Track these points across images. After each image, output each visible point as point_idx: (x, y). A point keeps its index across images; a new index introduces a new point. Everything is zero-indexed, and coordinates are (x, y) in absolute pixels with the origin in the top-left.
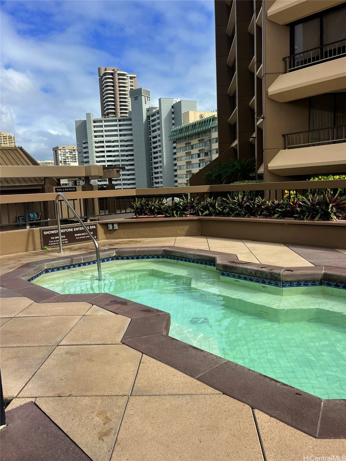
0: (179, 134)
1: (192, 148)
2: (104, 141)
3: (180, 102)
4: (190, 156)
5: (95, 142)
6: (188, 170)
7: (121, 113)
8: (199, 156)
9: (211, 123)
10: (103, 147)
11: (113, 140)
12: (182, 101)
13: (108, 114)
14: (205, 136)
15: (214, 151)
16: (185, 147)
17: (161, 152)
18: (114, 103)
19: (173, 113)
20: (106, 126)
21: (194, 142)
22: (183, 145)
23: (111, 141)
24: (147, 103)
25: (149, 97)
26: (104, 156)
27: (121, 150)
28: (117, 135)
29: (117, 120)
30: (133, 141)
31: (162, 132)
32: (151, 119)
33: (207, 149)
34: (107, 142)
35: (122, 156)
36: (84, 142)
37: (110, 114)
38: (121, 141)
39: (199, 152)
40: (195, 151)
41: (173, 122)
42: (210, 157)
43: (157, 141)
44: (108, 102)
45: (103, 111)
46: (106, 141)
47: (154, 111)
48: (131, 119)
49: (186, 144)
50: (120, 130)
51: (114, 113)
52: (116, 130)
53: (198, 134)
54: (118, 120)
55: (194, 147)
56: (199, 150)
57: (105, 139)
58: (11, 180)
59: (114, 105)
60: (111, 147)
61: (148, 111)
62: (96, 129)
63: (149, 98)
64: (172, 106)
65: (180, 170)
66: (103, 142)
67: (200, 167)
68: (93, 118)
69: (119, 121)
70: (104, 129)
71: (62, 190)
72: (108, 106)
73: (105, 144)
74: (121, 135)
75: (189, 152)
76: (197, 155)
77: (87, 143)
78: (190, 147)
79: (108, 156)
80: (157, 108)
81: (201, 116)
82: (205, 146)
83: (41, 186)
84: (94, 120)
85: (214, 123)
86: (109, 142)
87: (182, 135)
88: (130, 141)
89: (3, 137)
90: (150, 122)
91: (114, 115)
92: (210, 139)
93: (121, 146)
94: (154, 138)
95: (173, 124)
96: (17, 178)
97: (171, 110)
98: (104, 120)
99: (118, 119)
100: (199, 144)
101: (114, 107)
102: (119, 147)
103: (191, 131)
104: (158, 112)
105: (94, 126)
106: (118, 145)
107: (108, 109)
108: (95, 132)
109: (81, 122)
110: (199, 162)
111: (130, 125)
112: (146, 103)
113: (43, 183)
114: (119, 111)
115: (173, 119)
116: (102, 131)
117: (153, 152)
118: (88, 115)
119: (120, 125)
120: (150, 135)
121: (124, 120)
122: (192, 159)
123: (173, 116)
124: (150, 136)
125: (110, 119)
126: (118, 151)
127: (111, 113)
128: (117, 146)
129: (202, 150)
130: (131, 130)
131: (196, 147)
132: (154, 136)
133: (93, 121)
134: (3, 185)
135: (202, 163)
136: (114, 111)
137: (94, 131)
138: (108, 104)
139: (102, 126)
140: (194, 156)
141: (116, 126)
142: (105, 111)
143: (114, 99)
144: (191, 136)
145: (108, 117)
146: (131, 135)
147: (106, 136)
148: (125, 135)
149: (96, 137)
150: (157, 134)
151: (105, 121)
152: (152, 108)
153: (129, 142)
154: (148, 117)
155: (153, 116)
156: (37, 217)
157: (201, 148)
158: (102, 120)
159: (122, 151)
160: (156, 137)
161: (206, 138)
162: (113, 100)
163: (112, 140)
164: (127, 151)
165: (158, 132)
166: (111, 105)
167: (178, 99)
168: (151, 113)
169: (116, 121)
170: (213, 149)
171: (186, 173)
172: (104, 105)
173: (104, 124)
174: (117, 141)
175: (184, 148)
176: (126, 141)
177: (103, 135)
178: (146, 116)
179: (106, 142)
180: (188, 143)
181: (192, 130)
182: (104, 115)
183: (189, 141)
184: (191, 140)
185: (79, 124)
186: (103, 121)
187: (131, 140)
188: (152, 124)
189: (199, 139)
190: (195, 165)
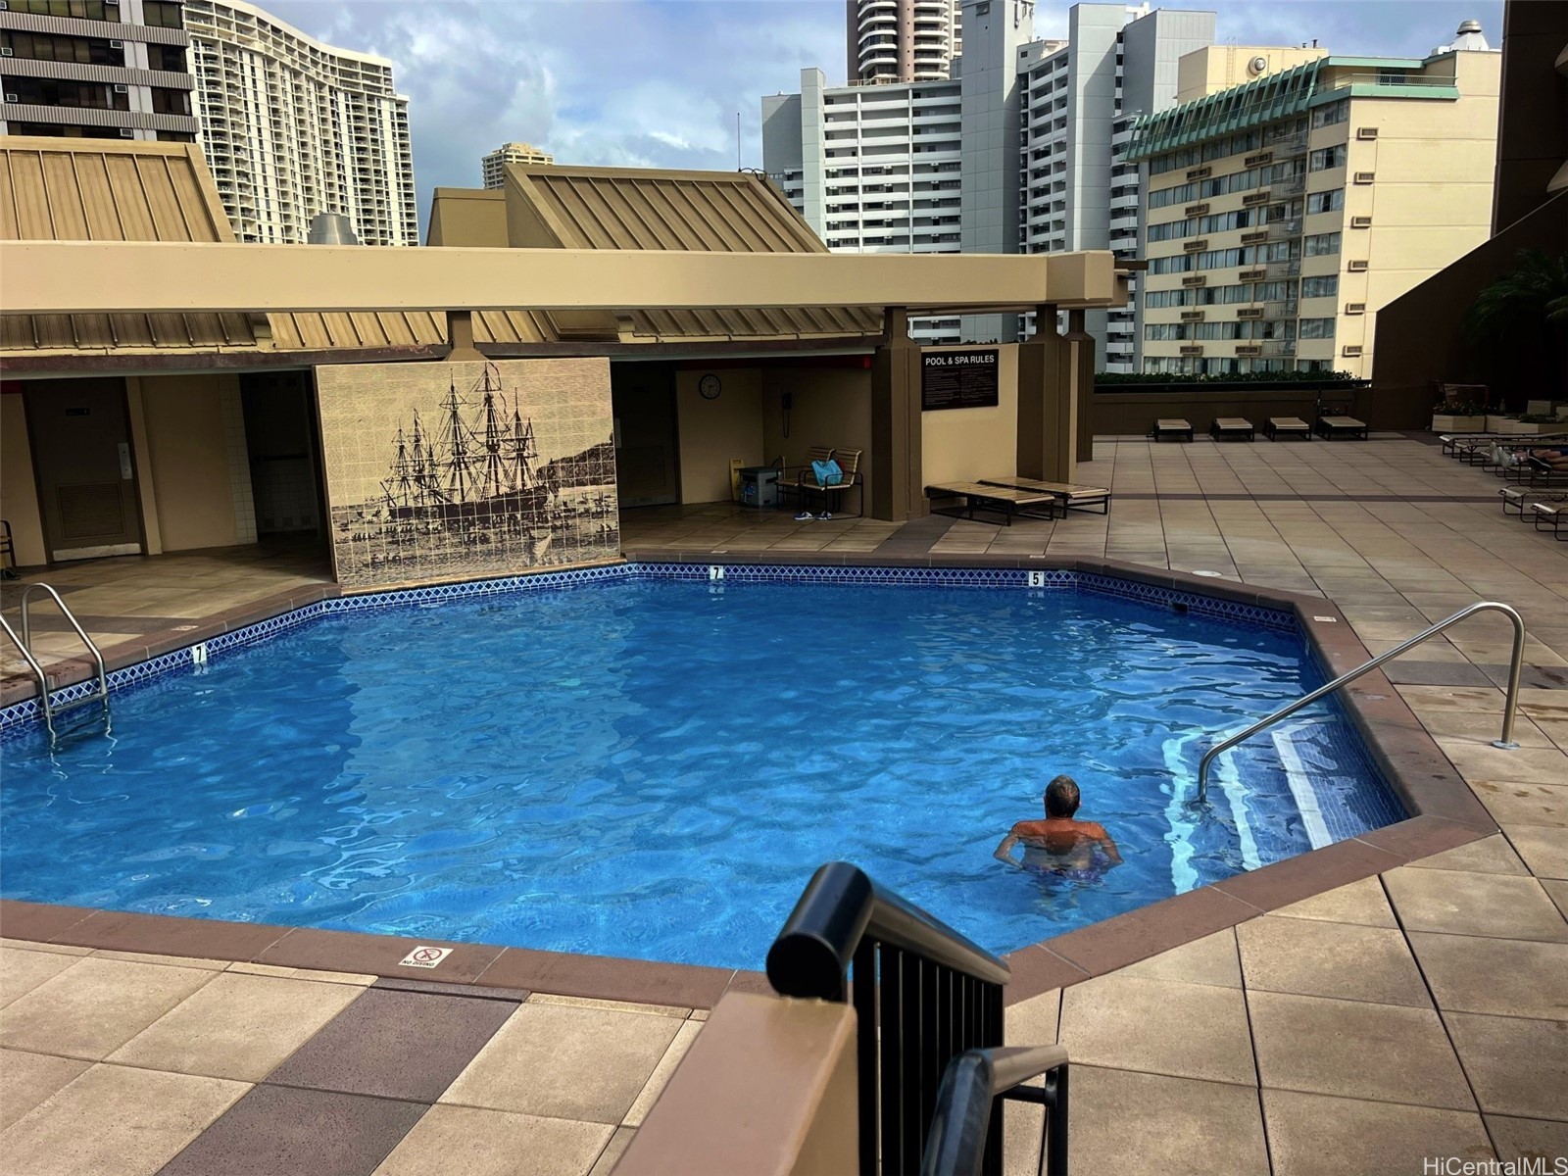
0: (1164, 139)
1: (1216, 190)
2: (857, 170)
3: (1151, 19)
4: (1205, 223)
5: (827, 171)
6: (1190, 274)
7: (918, 67)
8: (1242, 220)
9: (1311, 90)
10: (853, 190)
11: (889, 166)
12: (1158, 13)
13: (871, 72)
14: (1274, 143)
15: (1312, 199)
16: (1187, 185)
17: (1063, 209)
18: (893, 32)
19: (1120, 60)
20: (866, 115)
21: (1227, 166)
22: (1177, 177)
23: (881, 168)
24: (1020, 24)
25: (1031, 4)
26: (854, 224)
27: (914, 201)
28: (904, 148)
29: (907, 91)
30: (959, 169)
31: (1072, 134)
32: (1034, 84)
33: (1279, 192)
34: (867, 171)
35: (918, 221)
36: (788, 171)
37: (880, 72)
38: (918, 168)
39: (1243, 207)
40: (1228, 203)
41: (1119, 93)
42: (1292, 225)
43: (1049, 166)
44: (872, 27)
45: (854, 61)
46: (863, 169)
47: (1046, 54)
48: (960, 87)
49: (1189, 175)
50: (917, 130)
51: (894, 68)
52: (903, 130)
53: (1245, 137)
54: (911, 92)
55: (1225, 186)
56: (1245, 199)
57: (861, 161)
58: (760, 317)
59: (895, 39)
60: (882, 191)
61: (1024, 55)
62: (832, 126)
63: (1029, 8)
64: (1118, 34)
65: (1156, 273)
66: (853, 172)
67: (1241, 262)
68: (823, 88)
69: (916, 95)
70: (862, 124)
71: (946, 360)
72: (872, 43)
73: (862, 180)
74: (917, 148)
75: (1200, 208)
76: (1234, 218)
77: (799, 175)
78: (1207, 187)
79: (869, 223)
80: (1056, 42)
81: (1254, 67)
82: (1273, 183)
83: (869, 346)
84: (827, 94)
85: (1321, 88)
86: (876, 171)
87: (1179, 140)
88: (950, 170)
89: (517, 157)
90: (1026, 95)
91: (894, 76)
92: (1301, 152)
93: (918, 186)
94: (1038, 155)
95: (1118, 104)
96: (781, 310)
97: (1114, 47)
98: (863, 95)
99: (913, 90)
100: (1246, 176)
101: (893, 46)
102: (908, 190)
103: (1220, 122)
104: (1063, 59)
105: (827, 117)
106: (908, 184)
107: (872, 54)
108: (829, 135)
109: (782, 103)
110: (1241, 245)
111: (955, 109)
112: (1016, 26)
113: (881, 333)
114: (910, 60)
115: (1119, 82)
116: (853, 133)
117: (1031, 208)
118: (809, 76)
119: (917, 112)
120: (1026, 144)
121: (932, 92)
122: (1210, 232)
123: (1119, 71)
124: (1023, 150)
125: (879, 87)
126: (904, 205)
127: (884, 68)
128: (904, 187)
129: (1261, 196)
130: (955, 127)
131: (1233, 188)
132: (1041, 147)
133: (825, 97)
134: (734, 339)
135: (1254, 248)
136: (893, 60)
137: (826, 132)
138: (874, 36)
139: (852, 116)
140: (1222, 220)
141: (903, 112)
142: (861, 61)
143: (895, 15)
144: (1214, 147)
145: (874, 83)
146: (955, 145)
147: (867, 150)
148: (932, 147)
149: (830, 153)
150: (1051, 143)
151: (866, 97)
152: (1040, 45)
153: (945, 170)
154: (1022, 79)
155: (1039, 73)
156: (840, 477)
157: (1253, 192)
158: (856, 94)
159: (918, 204)
160: (1046, 153)
161: (1280, 150)
162: (893, 18)
163: (885, 166)
164: (936, 204)
165: (1057, 135)
166: (882, 38)
167: (1142, 5)
168: (1034, 62)
169: (903, 94)
170: (1309, 195)
171: (1183, 287)
172: (860, 38)
173: (861, 106)
174: (904, 169)
175: (1179, 191)
176: (936, 169)
177: (857, 148)
178: (1015, 75)
179: (864, 174)
180: (1201, 172)
181: (1223, 119)
182: (856, 75)
183: (1205, 165)
184: (1213, 158)
185: (774, 108)
186: (859, 96)
187: (955, 166)
188: (1035, 103)
189: (1248, 155)
190: (1221, 257)
